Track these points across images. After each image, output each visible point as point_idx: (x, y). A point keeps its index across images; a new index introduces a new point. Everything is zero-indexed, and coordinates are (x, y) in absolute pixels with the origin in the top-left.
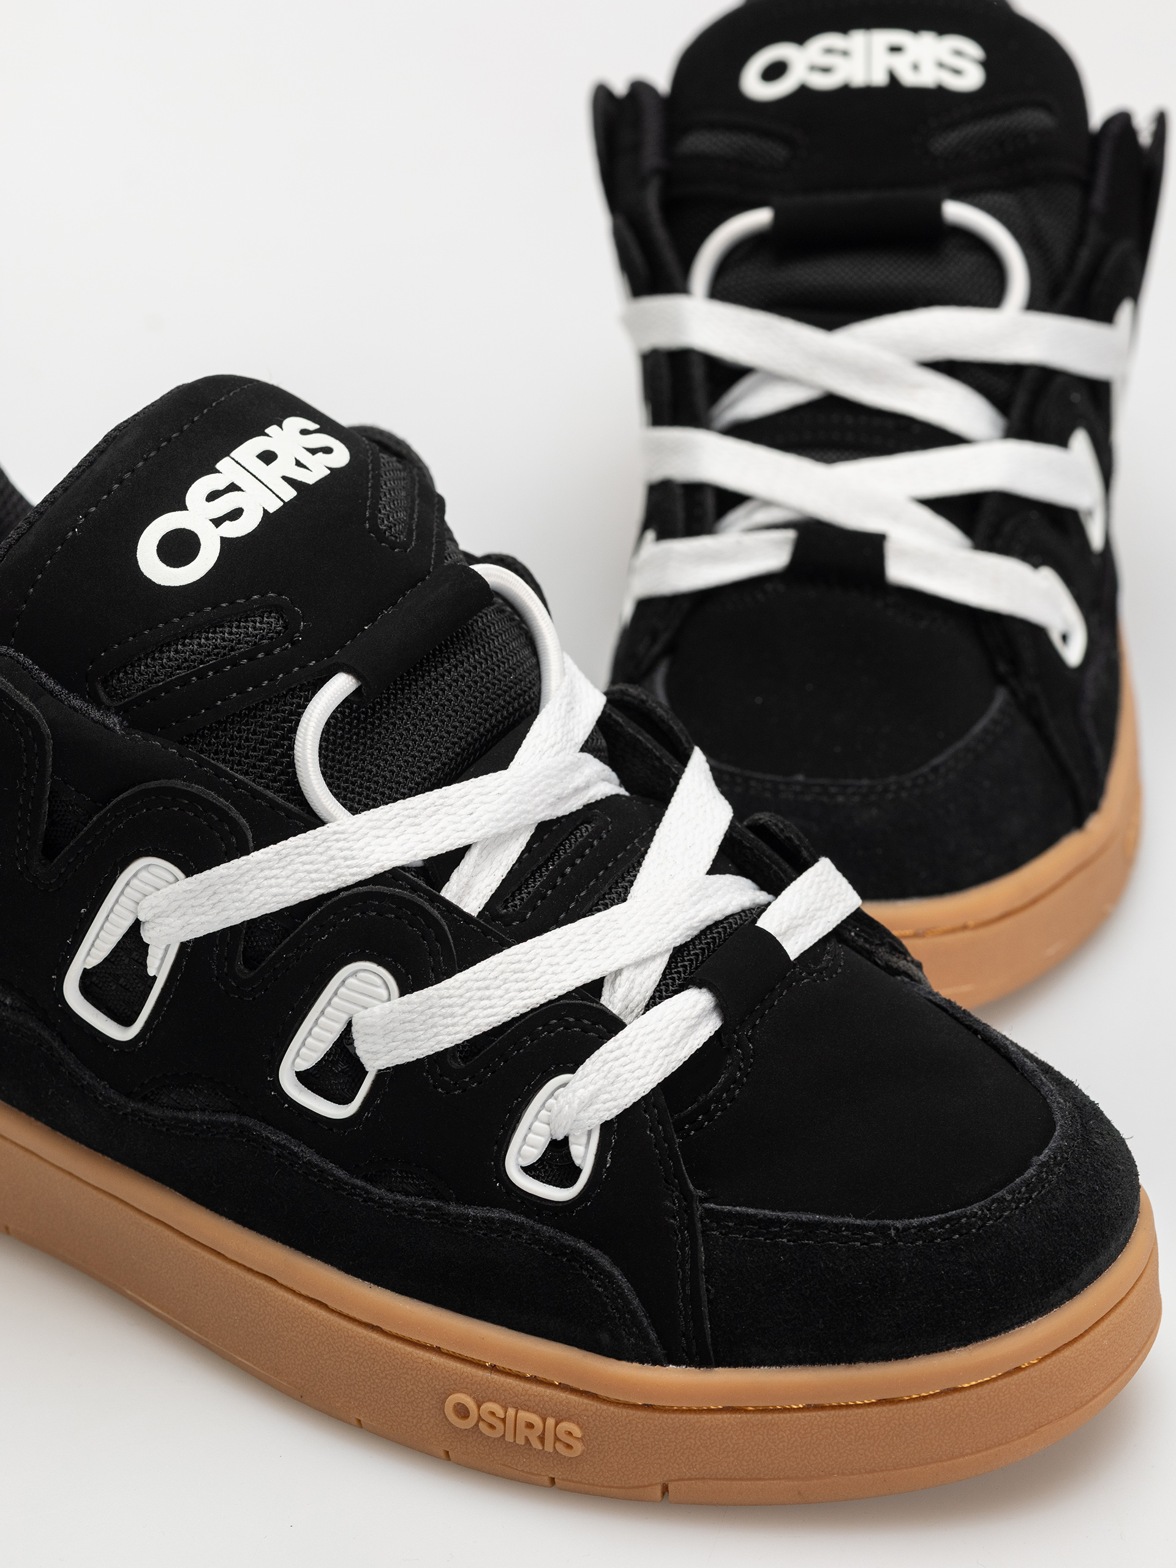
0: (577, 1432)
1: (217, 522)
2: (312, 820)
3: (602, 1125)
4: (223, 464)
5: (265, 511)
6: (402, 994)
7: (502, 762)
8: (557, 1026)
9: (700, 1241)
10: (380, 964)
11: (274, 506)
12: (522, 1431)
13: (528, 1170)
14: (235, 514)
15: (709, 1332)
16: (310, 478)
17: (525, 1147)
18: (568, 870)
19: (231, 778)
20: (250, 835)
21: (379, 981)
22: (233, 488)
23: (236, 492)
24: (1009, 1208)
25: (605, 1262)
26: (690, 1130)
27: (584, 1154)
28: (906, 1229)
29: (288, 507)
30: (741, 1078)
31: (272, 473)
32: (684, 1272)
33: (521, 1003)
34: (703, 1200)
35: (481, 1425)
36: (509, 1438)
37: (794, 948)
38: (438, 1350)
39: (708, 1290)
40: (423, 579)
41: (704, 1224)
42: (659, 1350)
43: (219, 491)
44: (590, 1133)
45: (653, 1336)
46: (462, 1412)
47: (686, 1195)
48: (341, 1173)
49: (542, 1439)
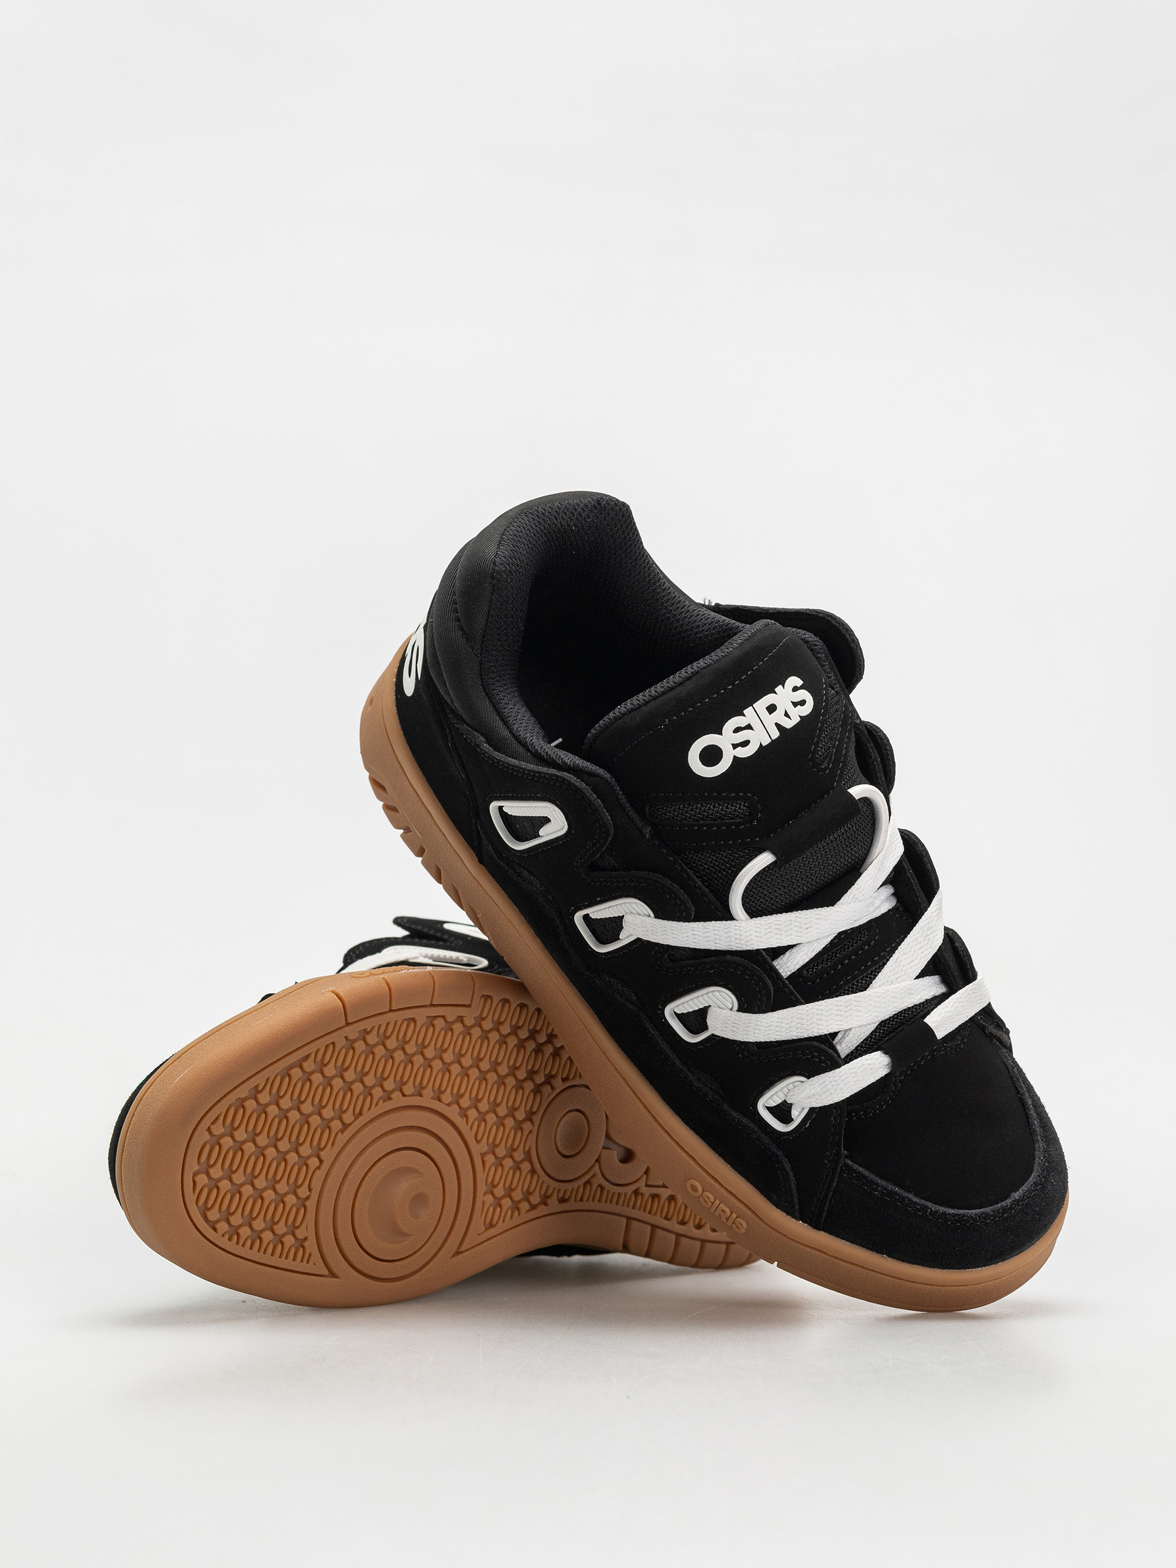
0: (745, 1226)
1: (735, 746)
2: (728, 916)
3: (810, 1108)
4: (748, 711)
5: (761, 744)
6: (739, 1010)
7: (832, 903)
8: (808, 1054)
9: (837, 1177)
10: (733, 993)
11: (766, 741)
12: (719, 1212)
13: (770, 1109)
14: (745, 744)
15: (824, 1217)
16: (788, 724)
17: (770, 1100)
18: (846, 961)
19: (695, 883)
20: (693, 914)
21: (730, 1000)
22: (749, 727)
23: (750, 730)
24: (989, 1219)
25: (788, 1166)
26: (854, 1116)
27: (798, 1115)
28: (936, 1212)
29: (773, 742)
30: (889, 1100)
31: (771, 720)
32: (823, 1188)
33: (794, 1033)
34: (846, 1157)
35: (701, 1198)
36: (712, 1210)
37: (940, 1034)
38: (694, 1159)
39: (831, 1201)
40: (828, 793)
41: (841, 1169)
42: (797, 1214)
43: (741, 727)
44: (803, 1109)
45: (797, 1207)
46: (695, 1189)
47: (838, 1154)
48: (678, 1063)
49: (727, 1219)
